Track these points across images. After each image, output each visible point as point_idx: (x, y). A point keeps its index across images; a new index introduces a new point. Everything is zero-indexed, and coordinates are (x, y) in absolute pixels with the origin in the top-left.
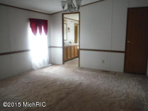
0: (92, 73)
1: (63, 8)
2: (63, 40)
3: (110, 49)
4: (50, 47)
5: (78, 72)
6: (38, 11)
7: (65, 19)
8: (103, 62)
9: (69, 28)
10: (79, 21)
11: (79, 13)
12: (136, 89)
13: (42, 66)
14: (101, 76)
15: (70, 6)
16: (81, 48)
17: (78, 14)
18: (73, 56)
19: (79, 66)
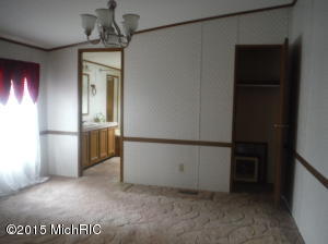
0: (157, 198)
1: (88, 33)
2: (81, 114)
3: (197, 139)
4: (45, 133)
5: (122, 199)
6: (14, 39)
7: (84, 64)
8: (182, 168)
9: (93, 86)
10: (122, 70)
11: (121, 50)
12: (271, 238)
13: (23, 185)
14: (179, 206)
15: (108, 30)
16: (125, 135)
17: (119, 53)
18: (103, 154)
19: (122, 180)
